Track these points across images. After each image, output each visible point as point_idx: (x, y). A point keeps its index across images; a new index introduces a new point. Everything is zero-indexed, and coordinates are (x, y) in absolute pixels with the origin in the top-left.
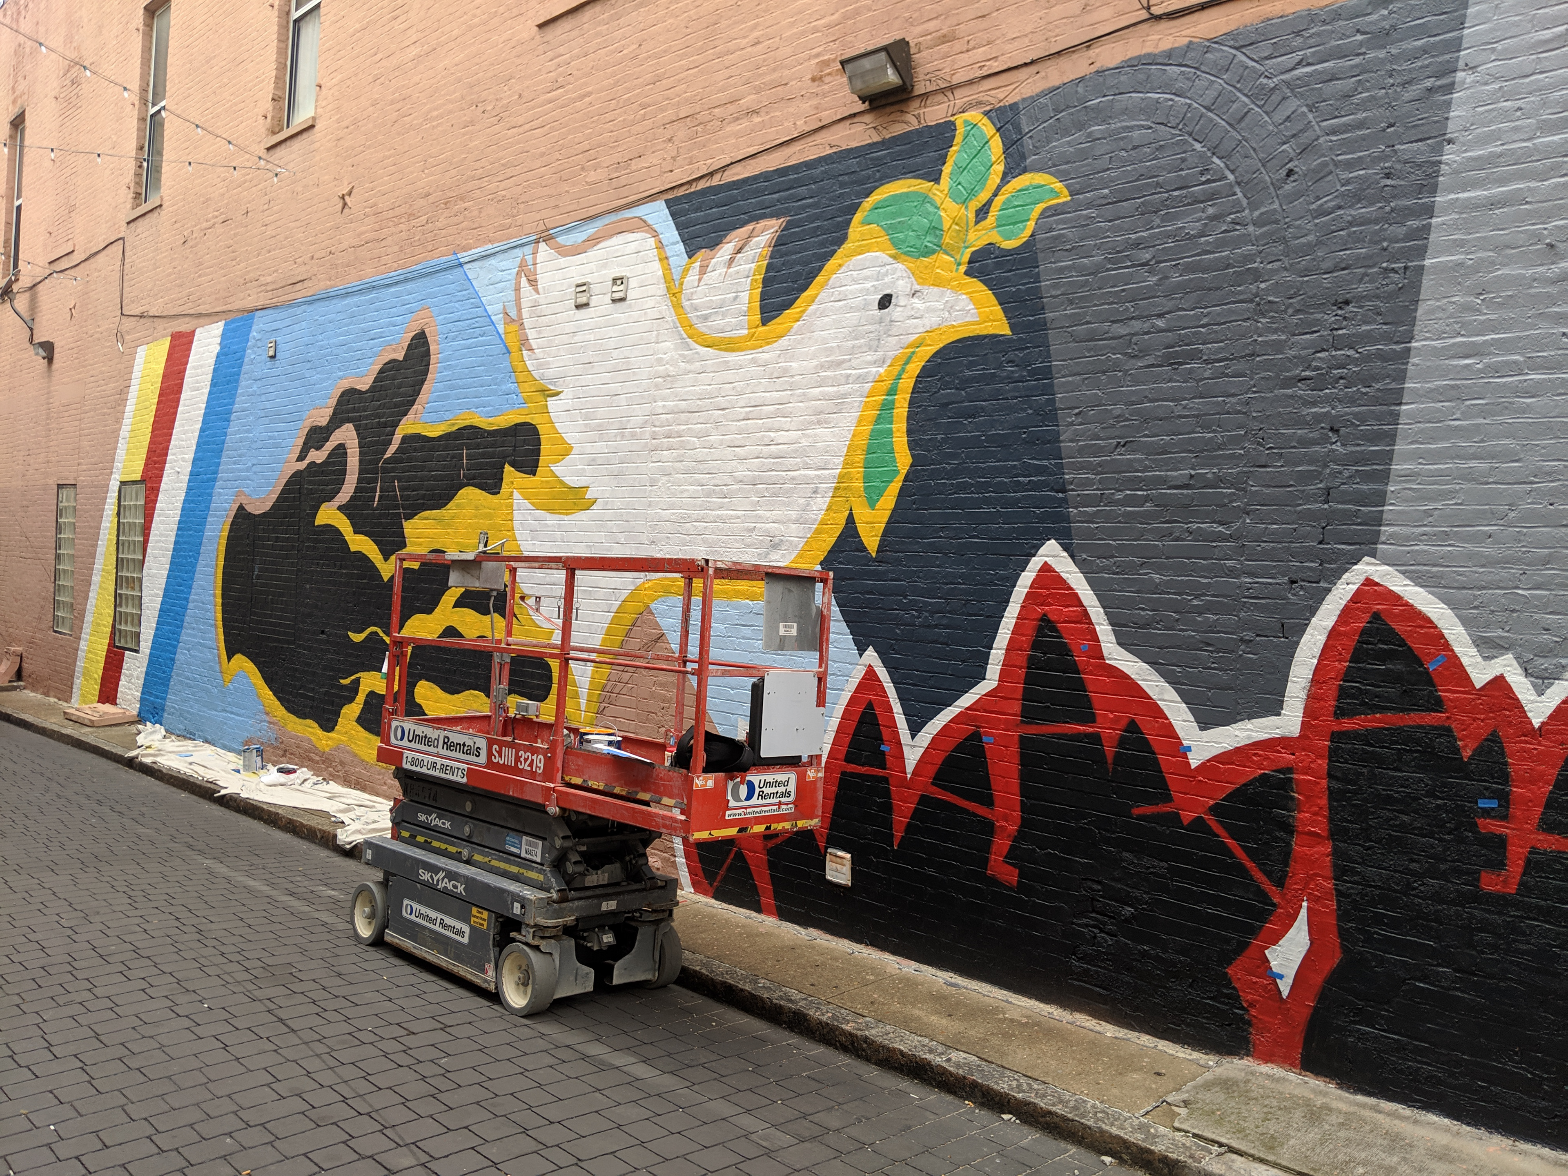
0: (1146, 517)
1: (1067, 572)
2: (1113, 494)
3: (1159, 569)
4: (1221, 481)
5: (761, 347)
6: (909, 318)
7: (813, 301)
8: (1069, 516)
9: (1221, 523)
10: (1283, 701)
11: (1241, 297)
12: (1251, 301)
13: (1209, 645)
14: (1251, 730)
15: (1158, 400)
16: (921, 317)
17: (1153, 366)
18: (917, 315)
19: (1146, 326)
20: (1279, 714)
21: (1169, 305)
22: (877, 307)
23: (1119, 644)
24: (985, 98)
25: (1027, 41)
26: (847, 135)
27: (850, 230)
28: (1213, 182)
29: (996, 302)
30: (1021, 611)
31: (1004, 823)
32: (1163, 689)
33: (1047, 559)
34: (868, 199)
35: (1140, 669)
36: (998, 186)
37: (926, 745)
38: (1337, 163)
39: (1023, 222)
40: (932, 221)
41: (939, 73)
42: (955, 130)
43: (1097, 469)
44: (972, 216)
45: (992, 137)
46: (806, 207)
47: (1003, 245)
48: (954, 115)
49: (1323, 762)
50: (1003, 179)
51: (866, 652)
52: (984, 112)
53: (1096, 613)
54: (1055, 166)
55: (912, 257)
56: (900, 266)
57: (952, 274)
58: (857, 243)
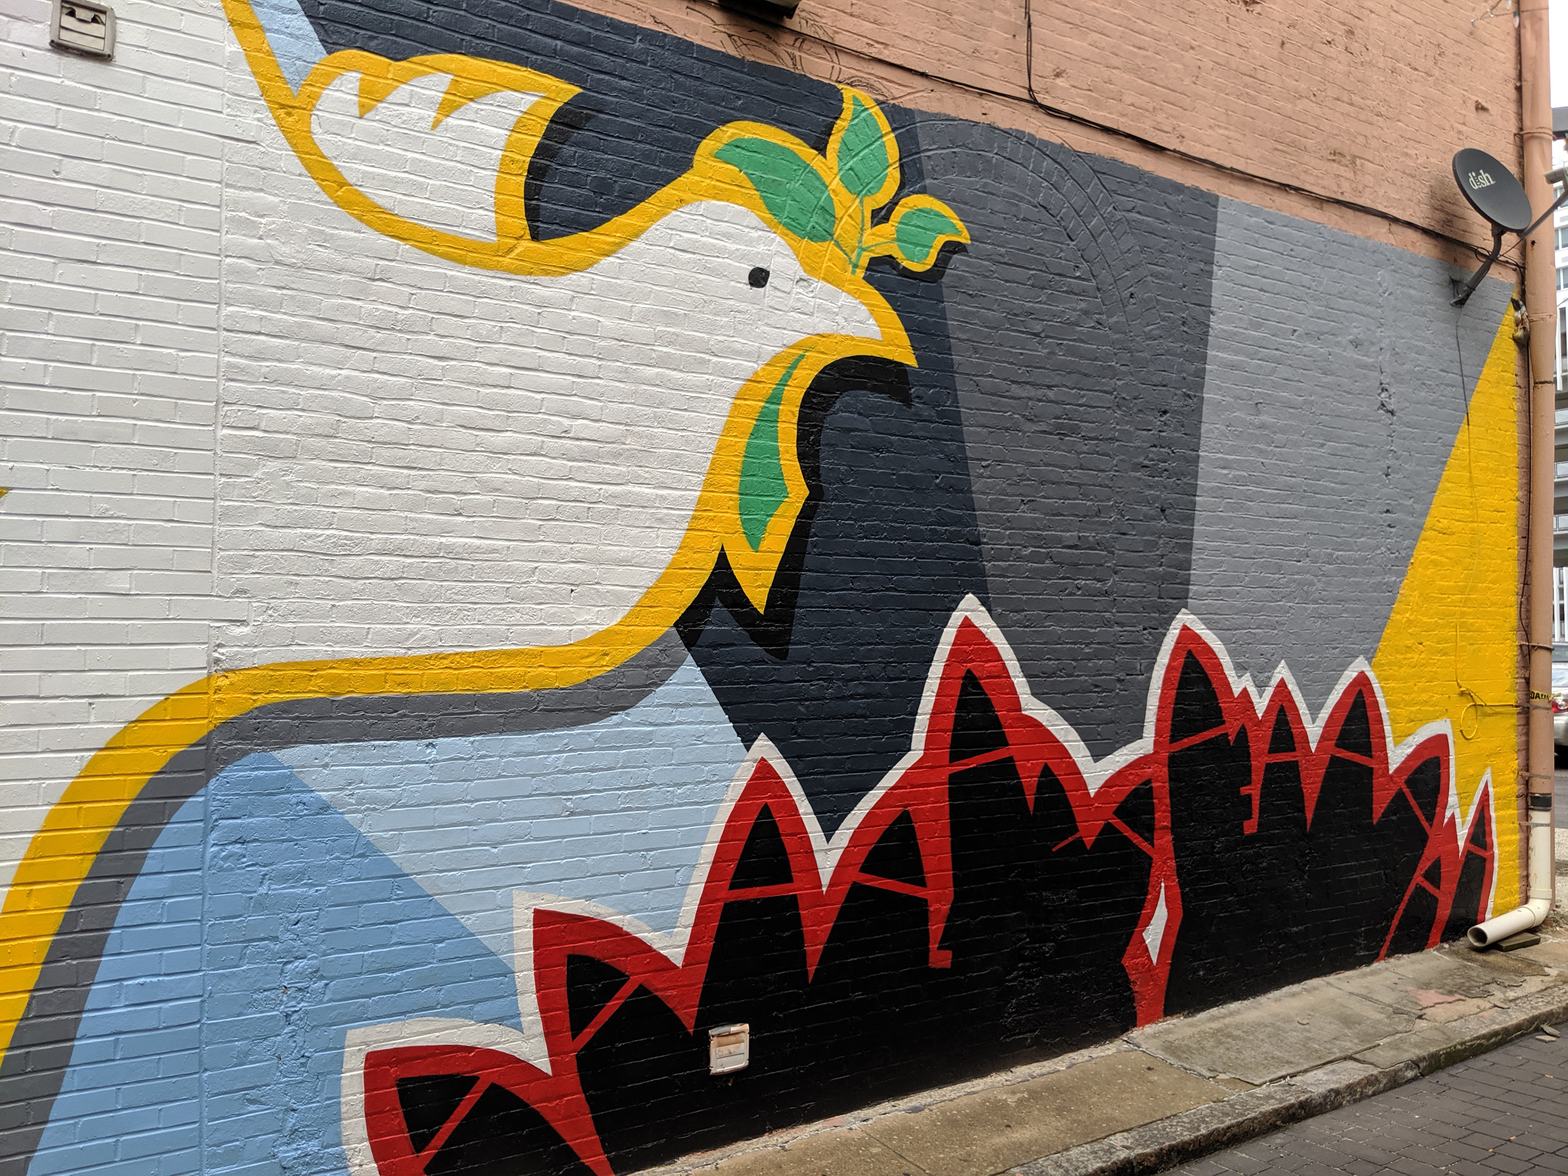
0: (1046, 574)
1: (987, 627)
2: (1020, 550)
3: (1059, 621)
4: (1098, 544)
5: (531, 274)
6: (794, 310)
7: (637, 236)
8: (984, 569)
9: (1099, 581)
10: (1143, 726)
11: (1105, 388)
12: (1111, 393)
13: (1096, 686)
14: (1126, 754)
15: (1050, 465)
16: (811, 314)
17: (1044, 432)
18: (806, 311)
19: (1039, 393)
20: (1141, 738)
21: (1057, 380)
22: (747, 280)
23: (1033, 694)
24: (877, 85)
25: (919, 48)
26: (683, 20)
27: (696, 157)
28: (1084, 280)
29: (902, 326)
30: (945, 670)
31: (937, 906)
32: (1067, 730)
33: (967, 614)
34: (724, 128)
35: (1050, 715)
36: (897, 194)
37: (845, 843)
38: (1157, 301)
39: (925, 246)
40: (819, 199)
41: (817, 19)
42: (842, 101)
43: (1008, 524)
44: (868, 215)
45: (887, 134)
46: (614, 89)
47: (906, 264)
48: (840, 82)
49: (1166, 769)
50: (902, 186)
51: (756, 743)
52: (876, 100)
53: (1013, 666)
54: (954, 200)
55: (795, 233)
56: (778, 239)
57: (848, 275)
58: (708, 181)
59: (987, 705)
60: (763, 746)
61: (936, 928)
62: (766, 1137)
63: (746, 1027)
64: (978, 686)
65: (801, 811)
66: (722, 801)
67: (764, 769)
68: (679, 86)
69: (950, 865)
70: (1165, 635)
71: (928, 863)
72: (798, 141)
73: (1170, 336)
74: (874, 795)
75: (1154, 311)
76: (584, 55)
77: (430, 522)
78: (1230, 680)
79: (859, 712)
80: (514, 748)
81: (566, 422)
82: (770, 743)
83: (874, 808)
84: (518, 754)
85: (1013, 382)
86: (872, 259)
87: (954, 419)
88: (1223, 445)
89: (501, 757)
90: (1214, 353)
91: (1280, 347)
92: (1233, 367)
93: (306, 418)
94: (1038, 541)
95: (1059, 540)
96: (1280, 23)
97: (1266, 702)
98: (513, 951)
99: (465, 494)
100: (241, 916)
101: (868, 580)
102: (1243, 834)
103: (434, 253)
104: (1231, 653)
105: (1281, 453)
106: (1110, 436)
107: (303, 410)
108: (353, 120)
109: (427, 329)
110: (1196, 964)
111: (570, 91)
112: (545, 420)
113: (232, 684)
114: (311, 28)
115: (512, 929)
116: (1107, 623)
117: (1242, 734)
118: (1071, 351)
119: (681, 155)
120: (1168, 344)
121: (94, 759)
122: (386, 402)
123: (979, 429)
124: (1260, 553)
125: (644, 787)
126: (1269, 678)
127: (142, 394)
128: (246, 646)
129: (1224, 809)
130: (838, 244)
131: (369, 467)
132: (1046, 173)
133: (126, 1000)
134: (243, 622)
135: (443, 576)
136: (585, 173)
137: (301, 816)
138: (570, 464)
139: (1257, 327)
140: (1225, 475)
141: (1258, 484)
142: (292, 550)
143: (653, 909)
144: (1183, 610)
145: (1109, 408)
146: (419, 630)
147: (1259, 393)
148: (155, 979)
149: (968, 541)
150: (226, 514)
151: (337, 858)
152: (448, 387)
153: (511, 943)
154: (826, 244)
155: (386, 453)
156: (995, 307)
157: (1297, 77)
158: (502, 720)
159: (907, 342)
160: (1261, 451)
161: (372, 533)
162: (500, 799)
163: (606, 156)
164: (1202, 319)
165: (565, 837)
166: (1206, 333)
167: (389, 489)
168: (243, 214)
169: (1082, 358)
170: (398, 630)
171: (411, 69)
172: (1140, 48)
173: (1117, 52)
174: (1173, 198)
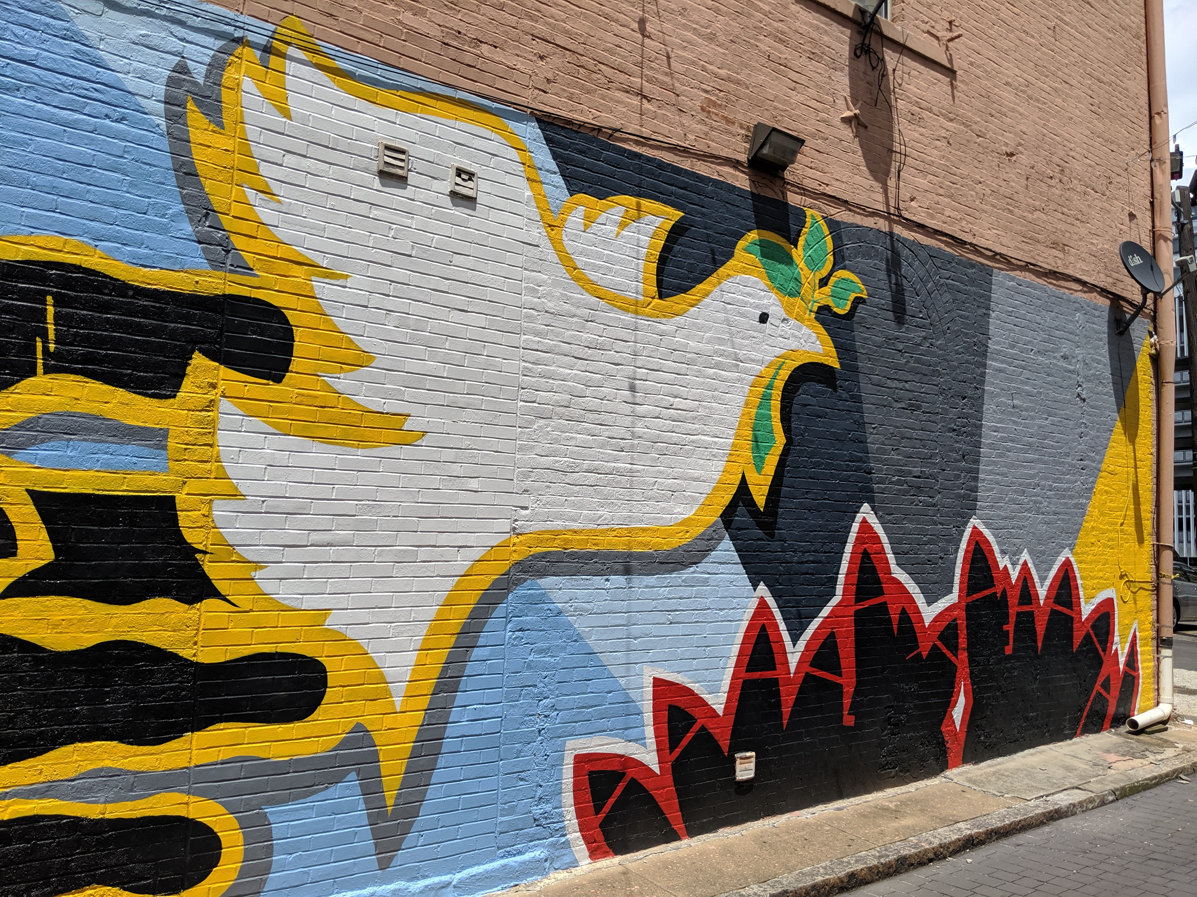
0: (905, 493)
1: (874, 523)
2: (891, 478)
3: (911, 521)
4: (930, 475)
5: (658, 317)
6: (781, 336)
7: (707, 296)
8: (873, 489)
9: (931, 497)
10: (953, 586)
11: (935, 383)
12: (937, 386)
13: (929, 561)
14: (944, 603)
15: (906, 428)
16: (789, 339)
17: (903, 408)
18: (786, 336)
19: (901, 385)
20: (952, 593)
21: (910, 378)
22: (758, 320)
23: (898, 564)
24: (824, 208)
25: (844, 186)
26: (732, 173)
27: (736, 251)
28: (924, 319)
29: (832, 345)
30: (853, 548)
31: (848, 689)
32: (914, 587)
33: (865, 515)
34: (749, 234)
35: (905, 577)
36: (831, 270)
37: (802, 649)
38: (962, 332)
39: (845, 300)
40: (794, 273)
41: (795, 171)
42: (806, 217)
43: (884, 462)
44: (817, 282)
45: (827, 235)
46: (699, 213)
47: (835, 310)
48: (805, 207)
49: (964, 613)
50: (834, 266)
51: (759, 587)
52: (822, 216)
53: (887, 548)
54: (860, 273)
55: (782, 292)
56: (774, 296)
57: (807, 316)
58: (741, 264)
59: (874, 570)
60: (762, 589)
61: (847, 702)
62: (761, 821)
63: (754, 754)
64: (870, 559)
65: (781, 629)
66: (742, 620)
67: (763, 604)
68: (728, 211)
69: (854, 665)
70: (964, 531)
71: (843, 663)
72: (784, 240)
73: (968, 352)
74: (817, 621)
75: (959, 337)
76: (684, 194)
77: (610, 454)
78: (998, 559)
79: (810, 571)
80: (645, 583)
81: (672, 399)
82: (766, 587)
83: (817, 629)
84: (646, 587)
85: (888, 378)
86: (819, 307)
87: (857, 399)
88: (995, 418)
89: (639, 588)
90: (990, 362)
91: (1025, 359)
92: (1000, 371)
93: (557, 397)
94: (901, 473)
95: (910, 473)
96: (1026, 166)
97: (1017, 574)
98: (643, 701)
99: (625, 439)
100: (520, 672)
101: (815, 493)
102: (1004, 654)
103: (615, 306)
104: (998, 543)
105: (1025, 423)
106: (937, 411)
107: (555, 392)
108: (581, 233)
109: (610, 348)
110: (979, 732)
111: (679, 215)
112: (662, 398)
113: (521, 542)
114: (563, 182)
115: (643, 688)
116: (935, 523)
117: (1004, 592)
118: (917, 361)
119: (729, 249)
120: (966, 357)
121: (459, 581)
122: (591, 388)
123: (871, 406)
124: (1014, 483)
125: (705, 610)
126: (1018, 559)
127: (487, 383)
128: (527, 521)
129: (995, 638)
130: (802, 299)
131: (583, 424)
132: (906, 257)
133: (468, 717)
134: (526, 508)
135: (615, 485)
136: (684, 260)
137: (549, 617)
138: (673, 423)
139: (1012, 347)
140: (996, 436)
141: (1013, 441)
142: (548, 469)
143: (709, 681)
144: (974, 516)
145: (936, 395)
146: (604, 515)
147: (1014, 387)
148: (481, 706)
149: (865, 472)
150: (521, 449)
151: (565, 642)
152: (619, 380)
153: (642, 696)
154: (796, 299)
155: (590, 416)
156: (880, 335)
157: (1034, 198)
158: (640, 567)
159: (835, 355)
160: (1015, 422)
161: (584, 460)
162: (638, 612)
163: (694, 251)
164: (984, 342)
165: (667, 636)
166: (986, 351)
167: (592, 436)
168: (531, 285)
169: (923, 365)
170: (594, 514)
171: (607, 204)
172: (953, 183)
173: (942, 186)
174: (970, 271)
